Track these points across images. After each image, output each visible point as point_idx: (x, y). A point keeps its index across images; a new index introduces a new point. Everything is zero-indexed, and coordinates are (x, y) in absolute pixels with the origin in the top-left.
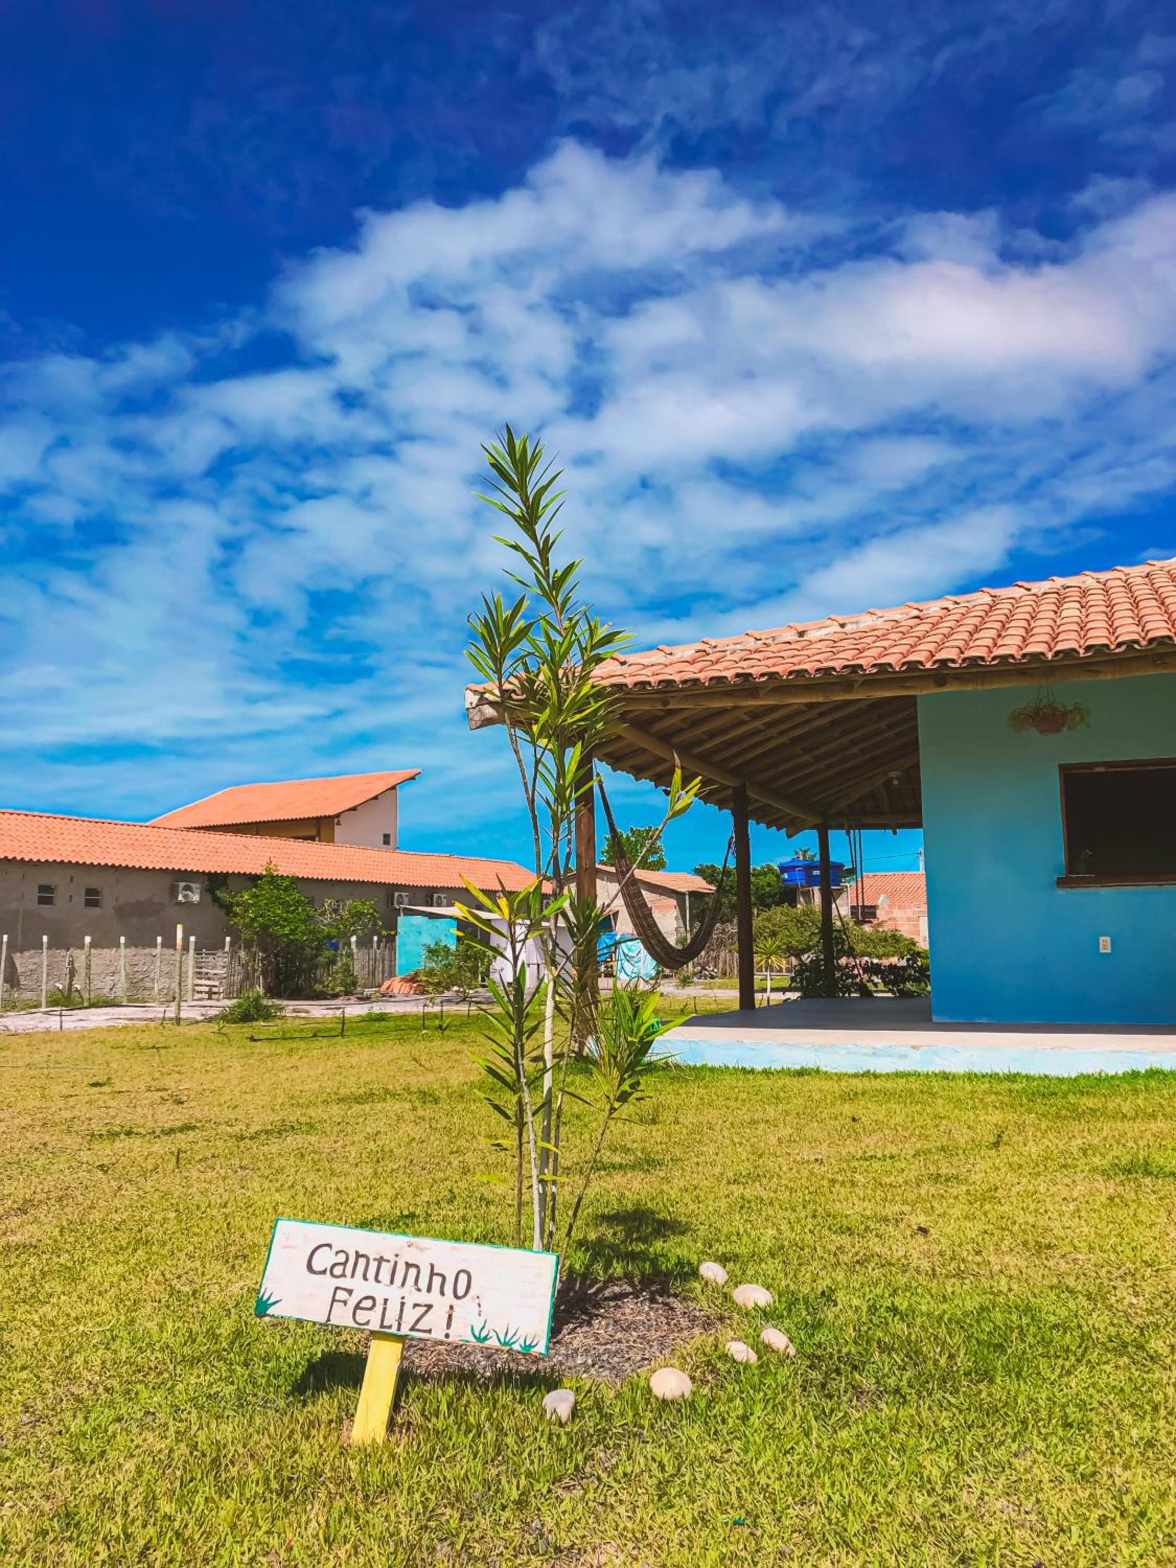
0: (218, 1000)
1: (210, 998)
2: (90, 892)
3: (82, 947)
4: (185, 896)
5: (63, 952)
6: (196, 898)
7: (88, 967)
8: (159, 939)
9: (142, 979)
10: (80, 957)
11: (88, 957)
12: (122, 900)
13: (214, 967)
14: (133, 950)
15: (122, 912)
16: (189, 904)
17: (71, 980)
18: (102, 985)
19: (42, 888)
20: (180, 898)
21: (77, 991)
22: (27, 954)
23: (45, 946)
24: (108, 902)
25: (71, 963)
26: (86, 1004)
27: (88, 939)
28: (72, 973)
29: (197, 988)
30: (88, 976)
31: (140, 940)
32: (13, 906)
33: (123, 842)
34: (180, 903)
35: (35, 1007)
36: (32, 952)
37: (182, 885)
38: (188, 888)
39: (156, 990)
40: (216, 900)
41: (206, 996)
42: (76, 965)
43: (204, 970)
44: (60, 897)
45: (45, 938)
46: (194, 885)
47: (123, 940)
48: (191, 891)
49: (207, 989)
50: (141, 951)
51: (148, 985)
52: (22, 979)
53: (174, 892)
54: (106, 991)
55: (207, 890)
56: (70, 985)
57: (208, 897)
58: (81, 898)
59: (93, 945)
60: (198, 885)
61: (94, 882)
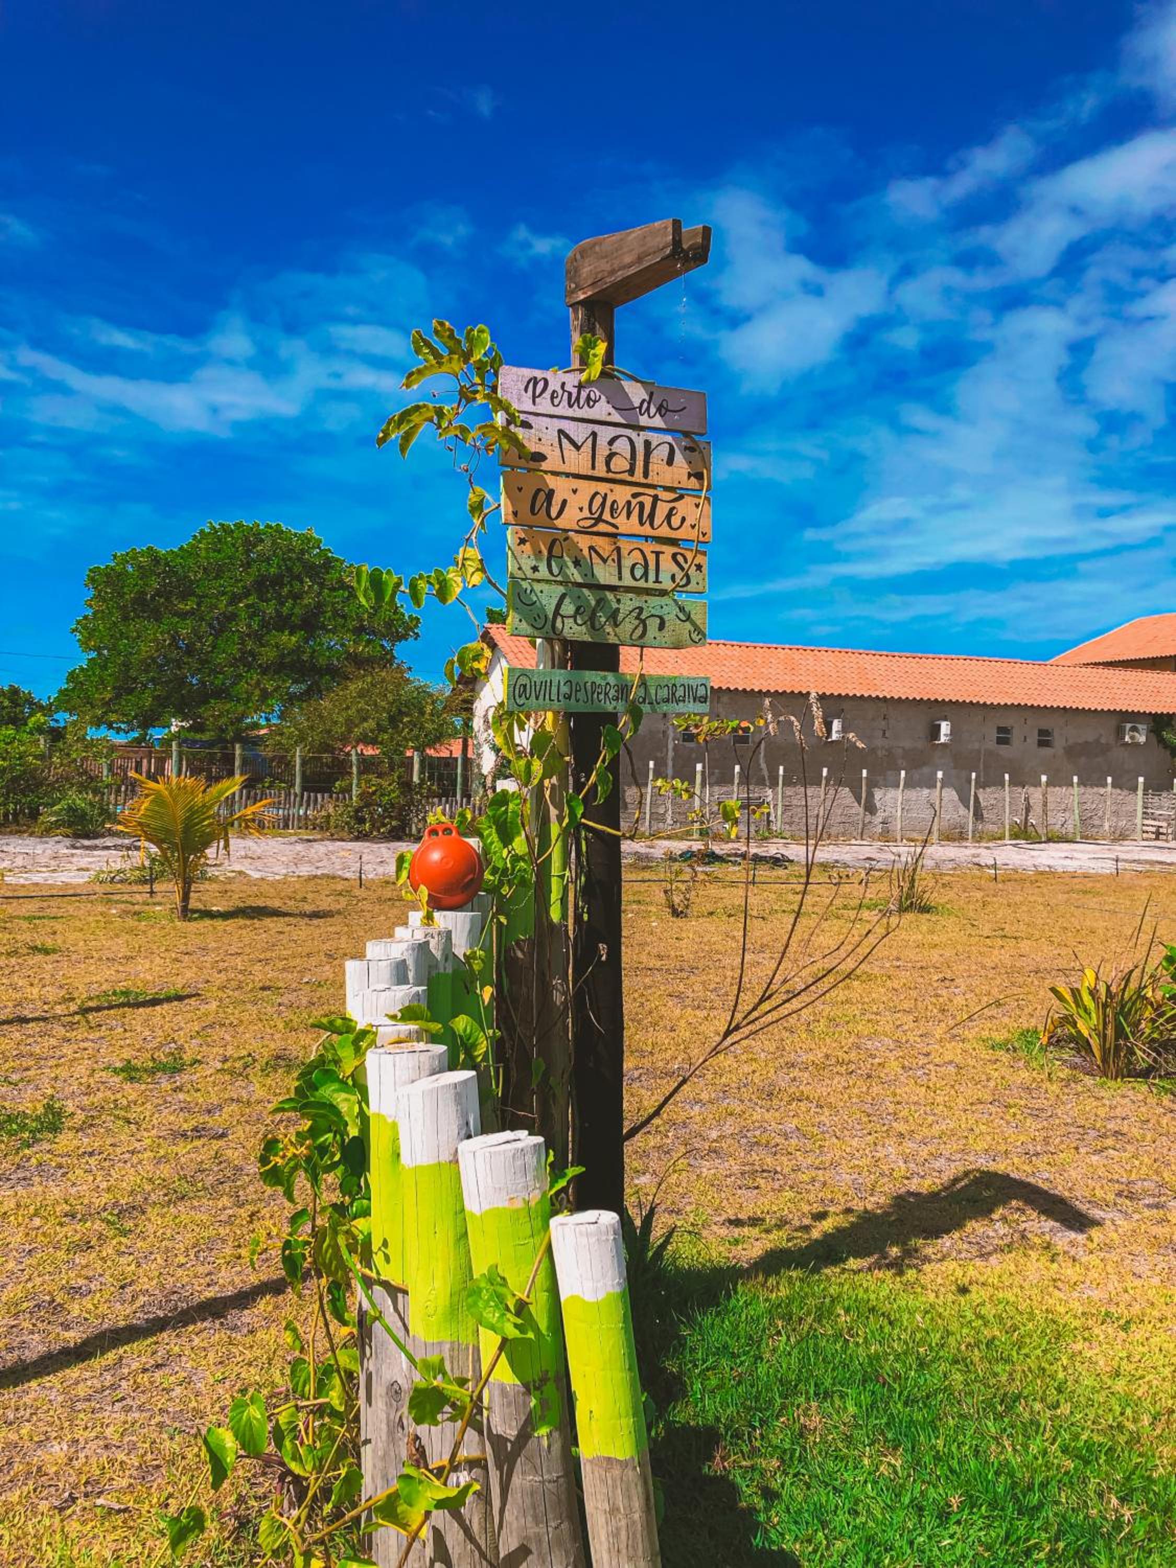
0: (1167, 841)
1: (1157, 839)
2: (1042, 732)
3: (1038, 784)
4: (1132, 738)
5: (1020, 790)
6: (1142, 739)
7: (1045, 804)
8: (1109, 780)
9: (1091, 817)
10: (1036, 795)
11: (1044, 795)
12: (1071, 742)
13: (1160, 807)
14: (1082, 789)
15: (1071, 752)
16: (1136, 745)
17: (1027, 815)
18: (1056, 820)
19: (1001, 730)
20: (1127, 739)
21: (1032, 825)
22: (988, 790)
23: (1007, 783)
24: (1059, 742)
25: (1027, 799)
26: (1043, 839)
27: (1044, 778)
28: (1028, 809)
29: (1145, 828)
30: (1045, 812)
31: (1091, 779)
32: (976, 746)
33: (1068, 684)
34: (1127, 744)
35: (1000, 839)
36: (993, 788)
37: (1129, 726)
38: (1134, 729)
39: (1107, 828)
40: (1161, 741)
41: (1154, 836)
42: (1031, 801)
43: (1149, 811)
44: (1016, 737)
45: (1007, 777)
46: (1140, 726)
47: (1075, 779)
48: (1138, 731)
49: (1154, 829)
50: (1089, 790)
51: (1097, 822)
52: (985, 812)
53: (1120, 732)
54: (1058, 827)
55: (1151, 731)
56: (1026, 819)
57: (1154, 740)
58: (1034, 738)
59: (1048, 784)
60: (1145, 727)
61: (1045, 724)
